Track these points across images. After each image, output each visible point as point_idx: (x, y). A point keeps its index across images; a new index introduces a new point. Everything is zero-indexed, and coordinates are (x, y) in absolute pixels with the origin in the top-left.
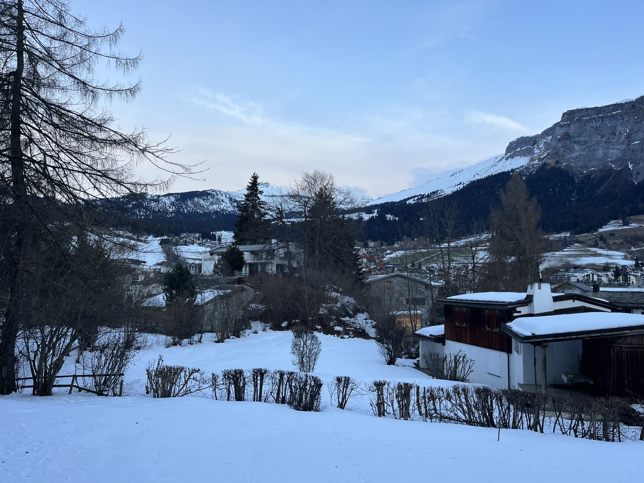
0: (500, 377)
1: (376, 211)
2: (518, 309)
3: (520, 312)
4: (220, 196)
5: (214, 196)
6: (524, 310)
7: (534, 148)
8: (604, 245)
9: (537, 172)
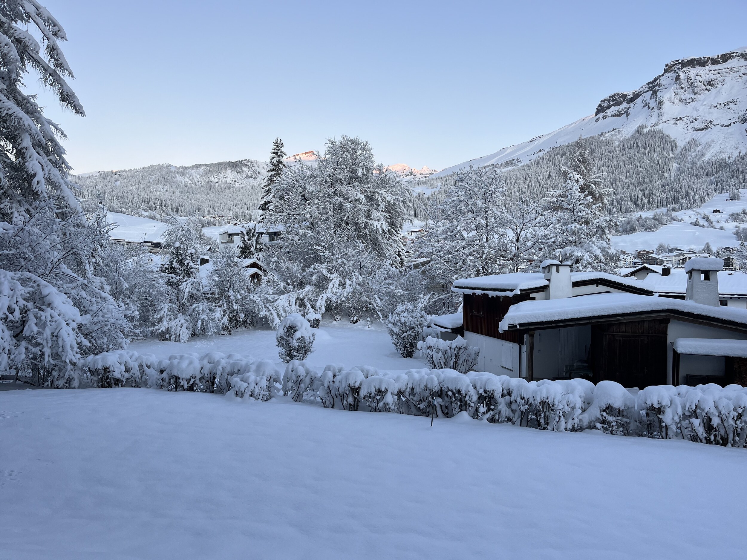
0: (512, 370)
1: (439, 185)
2: (532, 295)
3: (533, 298)
5: (249, 167)
6: (538, 296)
7: (630, 107)
8: (706, 224)
9: (632, 137)
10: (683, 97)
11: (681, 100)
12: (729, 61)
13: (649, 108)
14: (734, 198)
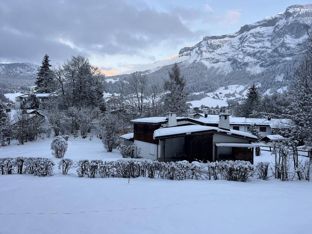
0: (154, 155)
1: (118, 79)
2: (162, 125)
3: (163, 126)
4: (32, 67)
5: (29, 66)
6: (164, 125)
7: (191, 53)
8: (217, 98)
9: (192, 64)
10: (209, 50)
11: (208, 51)
12: (225, 38)
13: (198, 53)
14: (226, 89)
